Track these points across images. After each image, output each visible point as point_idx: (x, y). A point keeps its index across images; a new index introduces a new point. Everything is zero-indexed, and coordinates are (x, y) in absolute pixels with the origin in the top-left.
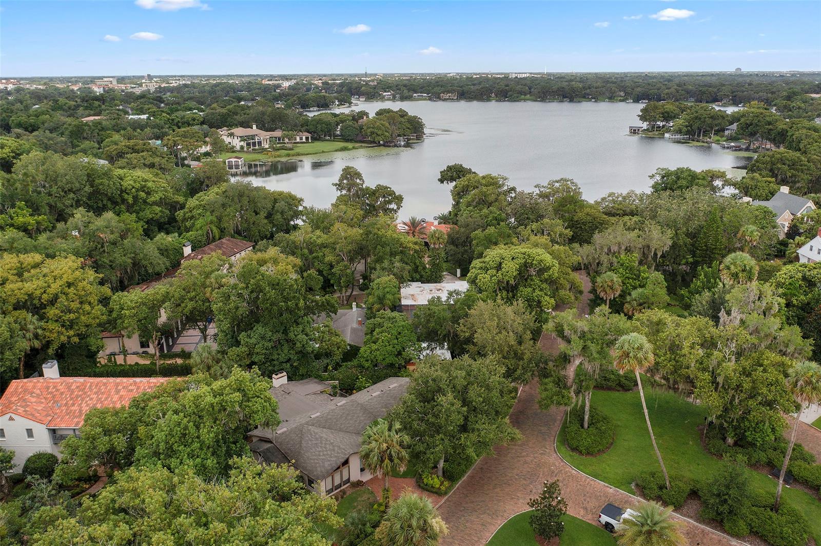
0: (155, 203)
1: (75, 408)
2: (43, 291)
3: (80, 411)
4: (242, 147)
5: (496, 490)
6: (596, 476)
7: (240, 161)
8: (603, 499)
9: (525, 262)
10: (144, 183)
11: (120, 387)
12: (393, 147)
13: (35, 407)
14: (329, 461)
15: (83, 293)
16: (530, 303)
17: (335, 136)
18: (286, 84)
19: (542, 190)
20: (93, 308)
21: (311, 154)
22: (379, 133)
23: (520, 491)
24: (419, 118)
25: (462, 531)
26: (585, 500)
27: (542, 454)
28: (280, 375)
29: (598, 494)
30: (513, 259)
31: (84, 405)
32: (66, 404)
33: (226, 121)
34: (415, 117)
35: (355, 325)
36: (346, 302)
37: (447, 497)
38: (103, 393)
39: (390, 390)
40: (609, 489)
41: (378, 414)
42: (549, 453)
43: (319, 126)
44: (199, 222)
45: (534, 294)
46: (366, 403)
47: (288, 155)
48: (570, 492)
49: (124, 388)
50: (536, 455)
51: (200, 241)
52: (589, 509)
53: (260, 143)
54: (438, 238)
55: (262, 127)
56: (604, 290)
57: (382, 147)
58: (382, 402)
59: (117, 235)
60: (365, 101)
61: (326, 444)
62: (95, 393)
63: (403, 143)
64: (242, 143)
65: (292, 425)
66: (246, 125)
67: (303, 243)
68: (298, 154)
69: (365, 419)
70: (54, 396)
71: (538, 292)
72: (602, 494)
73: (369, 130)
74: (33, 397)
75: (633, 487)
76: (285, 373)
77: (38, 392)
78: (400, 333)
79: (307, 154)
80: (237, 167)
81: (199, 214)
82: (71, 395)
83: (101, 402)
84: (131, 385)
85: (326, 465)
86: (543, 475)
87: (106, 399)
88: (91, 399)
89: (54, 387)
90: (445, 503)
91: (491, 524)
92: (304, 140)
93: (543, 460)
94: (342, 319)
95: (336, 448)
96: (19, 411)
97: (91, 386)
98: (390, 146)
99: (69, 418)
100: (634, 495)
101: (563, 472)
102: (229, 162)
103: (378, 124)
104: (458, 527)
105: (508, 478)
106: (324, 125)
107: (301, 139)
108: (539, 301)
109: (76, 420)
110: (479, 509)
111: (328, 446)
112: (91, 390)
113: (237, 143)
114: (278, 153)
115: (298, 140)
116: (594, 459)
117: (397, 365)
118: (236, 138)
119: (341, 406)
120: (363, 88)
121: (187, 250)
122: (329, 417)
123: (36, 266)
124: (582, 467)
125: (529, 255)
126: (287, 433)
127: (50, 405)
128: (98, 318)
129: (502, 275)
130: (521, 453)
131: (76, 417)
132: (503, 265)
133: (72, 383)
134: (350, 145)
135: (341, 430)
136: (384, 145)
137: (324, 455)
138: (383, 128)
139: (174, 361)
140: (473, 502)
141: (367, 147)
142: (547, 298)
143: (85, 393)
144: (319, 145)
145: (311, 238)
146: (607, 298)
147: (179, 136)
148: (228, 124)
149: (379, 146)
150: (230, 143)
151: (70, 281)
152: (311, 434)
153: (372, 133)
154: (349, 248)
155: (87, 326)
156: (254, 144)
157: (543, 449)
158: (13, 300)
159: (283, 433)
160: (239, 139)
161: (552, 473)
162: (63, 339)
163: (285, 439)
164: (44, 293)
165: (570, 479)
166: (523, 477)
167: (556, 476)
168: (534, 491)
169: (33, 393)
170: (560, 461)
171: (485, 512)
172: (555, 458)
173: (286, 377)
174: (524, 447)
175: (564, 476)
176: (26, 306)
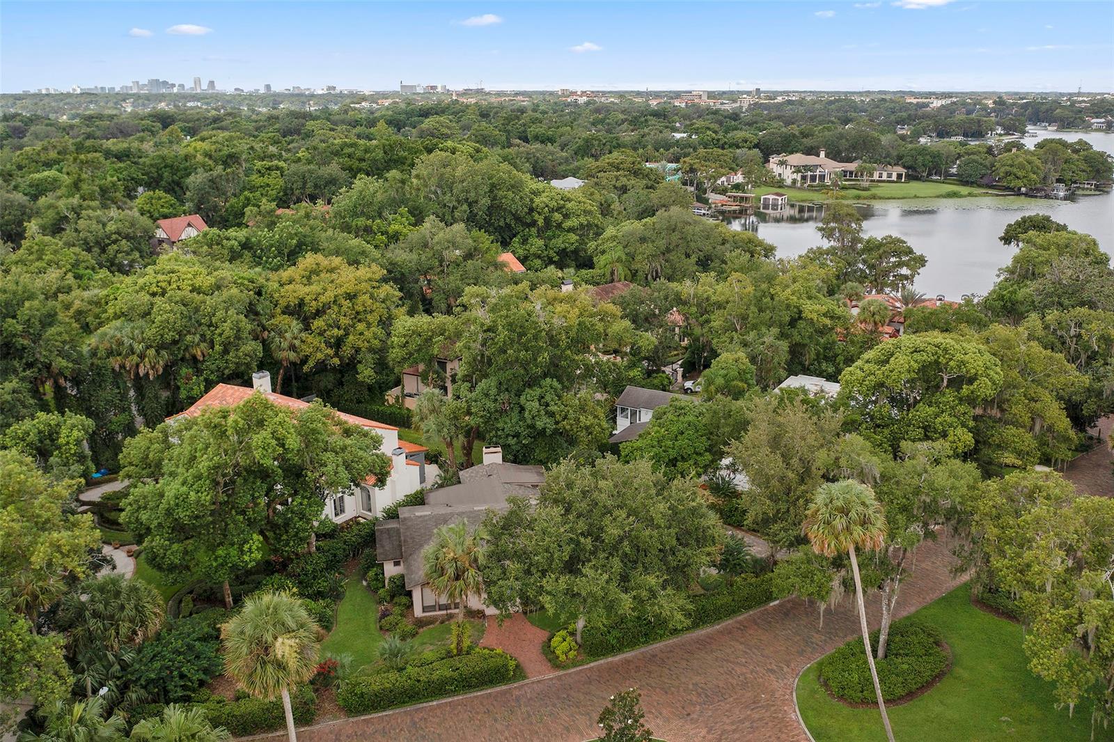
0: (571, 230)
2: (314, 298)
4: (794, 181)
7: (780, 199)
9: (936, 361)
10: (562, 202)
12: (1041, 197)
15: (361, 309)
17: (948, 175)
18: (937, 104)
20: (368, 328)
21: (894, 198)
22: (1020, 174)
23: (672, 708)
24: (1109, 156)
25: (531, 724)
27: (770, 670)
28: (493, 450)
33: (786, 146)
34: (1102, 154)
37: (561, 673)
42: (784, 674)
43: (920, 159)
47: (858, 197)
50: (758, 669)
53: (822, 177)
55: (834, 155)
57: (1023, 197)
59: (460, 253)
60: (1057, 131)
63: (1062, 194)
64: (795, 176)
65: (444, 511)
66: (811, 151)
68: (874, 197)
73: (1003, 169)
76: (499, 449)
79: (889, 198)
80: (775, 207)
86: (735, 699)
90: (551, 679)
92: (894, 178)
93: (761, 680)
98: (1036, 197)
101: (773, 709)
102: (765, 199)
103: (1021, 159)
105: (676, 683)
106: (928, 157)
107: (890, 175)
113: (788, 175)
114: (843, 193)
115: (885, 177)
118: (789, 167)
120: (1058, 111)
123: (331, 270)
124: (810, 713)
126: (427, 518)
128: (369, 342)
130: (738, 657)
134: (964, 190)
136: (1026, 195)
138: (1029, 167)
140: (587, 693)
141: (997, 195)
142: (961, 431)
144: (915, 187)
147: (699, 158)
148: (789, 149)
149: (1018, 195)
150: (780, 175)
151: (349, 292)
153: (1008, 174)
155: (355, 349)
156: (813, 178)
157: (782, 665)
159: (421, 517)
160: (793, 169)
161: (754, 703)
162: (320, 356)
163: (418, 525)
164: (315, 300)
165: (770, 724)
166: (700, 690)
167: (753, 709)
168: (694, 716)
169: (225, 400)
170: (788, 691)
171: (588, 714)
172: (785, 684)
173: (500, 455)
174: (754, 650)
175: (768, 714)
176: (298, 310)
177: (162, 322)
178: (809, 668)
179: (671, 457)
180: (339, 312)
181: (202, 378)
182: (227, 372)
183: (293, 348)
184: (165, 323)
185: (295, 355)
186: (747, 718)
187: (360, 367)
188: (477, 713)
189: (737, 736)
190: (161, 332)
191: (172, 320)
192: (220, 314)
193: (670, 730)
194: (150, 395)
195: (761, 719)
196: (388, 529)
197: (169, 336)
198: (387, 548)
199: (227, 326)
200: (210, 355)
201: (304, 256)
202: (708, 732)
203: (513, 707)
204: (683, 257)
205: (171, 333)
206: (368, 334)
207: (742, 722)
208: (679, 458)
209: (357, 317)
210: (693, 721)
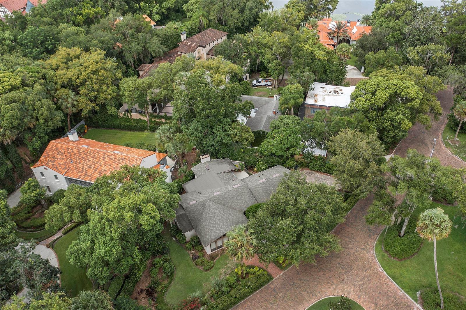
1: (80, 165)
2: (77, 77)
3: (83, 168)
5: (320, 273)
6: (394, 278)
8: (392, 299)
9: (396, 92)
11: (106, 156)
13: (59, 162)
14: (215, 232)
15: (102, 78)
16: (393, 123)
19: (446, 4)
20: (108, 87)
23: (336, 278)
25: (286, 302)
26: (378, 297)
27: (363, 249)
28: (205, 156)
29: (390, 294)
30: (386, 88)
31: (85, 164)
32: (76, 162)
35: (271, 114)
36: (277, 86)
37: (285, 271)
38: (96, 158)
39: (272, 179)
40: (400, 291)
41: (260, 197)
42: (368, 249)
44: (195, 15)
45: (397, 117)
46: (253, 188)
48: (371, 287)
49: (108, 156)
50: (358, 249)
51: (195, 29)
52: (378, 306)
54: (344, 52)
56: (460, 114)
58: (265, 188)
59: (134, 30)
61: (216, 219)
62: (92, 157)
65: (201, 198)
67: (253, 42)
69: (249, 201)
70: (70, 156)
71: (400, 116)
72: (393, 295)
74: (60, 155)
75: (418, 295)
76: (208, 155)
77: (63, 151)
78: (290, 136)
81: (196, 8)
82: (79, 156)
83: (94, 164)
84: (112, 155)
85: (212, 235)
86: (357, 267)
87: (97, 162)
88: (89, 161)
89: (72, 149)
90: (282, 275)
91: (307, 301)
93: (361, 255)
94: (265, 106)
95: (221, 224)
96: (49, 165)
97: (90, 152)
99: (76, 172)
100: (416, 302)
101: (372, 268)
104: (284, 298)
105: (331, 265)
108: (400, 122)
109: (79, 174)
110: (302, 287)
111: (217, 221)
112: (90, 155)
116: (399, 263)
117: (285, 157)
119: (236, 188)
121: (183, 37)
122: (226, 196)
123: (77, 57)
124: (387, 268)
125: (399, 87)
126: (196, 205)
127: (68, 161)
128: (111, 95)
129: (375, 100)
130: (348, 245)
131: (80, 172)
132: (377, 93)
133: (81, 148)
135: (231, 207)
137: (213, 227)
139: (161, 120)
140: (300, 280)
142: (407, 121)
143: (87, 156)
145: (259, 39)
146: (460, 120)
151: (93, 70)
152: (210, 209)
154: (281, 51)
155: (105, 99)
157: (366, 245)
158: (60, 82)
159: (193, 205)
161: (364, 267)
162: (89, 108)
163: (193, 209)
164: (78, 78)
165: (374, 276)
166: (342, 266)
167: (365, 271)
168: (346, 280)
169: (60, 152)
170: (373, 258)
171: (306, 290)
172: (371, 254)
173: (209, 158)
174: (353, 240)
175: (371, 272)
176: (69, 85)
177: (10, 116)
178: (376, 244)
179: (287, 147)
180: (92, 82)
181: (37, 137)
182: (49, 131)
183: (73, 106)
184: (12, 117)
185: (75, 109)
186: (365, 276)
187: (108, 107)
188: (262, 302)
189: (365, 286)
190: (11, 121)
191: (15, 115)
192: (38, 104)
193: (340, 290)
194: (12, 152)
195: (370, 275)
196: (181, 215)
197: (15, 123)
198: (184, 225)
199: (44, 109)
200: (38, 125)
201: (58, 50)
202: (354, 287)
203: (275, 295)
204: (232, 9)
205: (17, 121)
206: (110, 91)
207: (364, 278)
208: (290, 147)
209: (102, 83)
210: (347, 283)
